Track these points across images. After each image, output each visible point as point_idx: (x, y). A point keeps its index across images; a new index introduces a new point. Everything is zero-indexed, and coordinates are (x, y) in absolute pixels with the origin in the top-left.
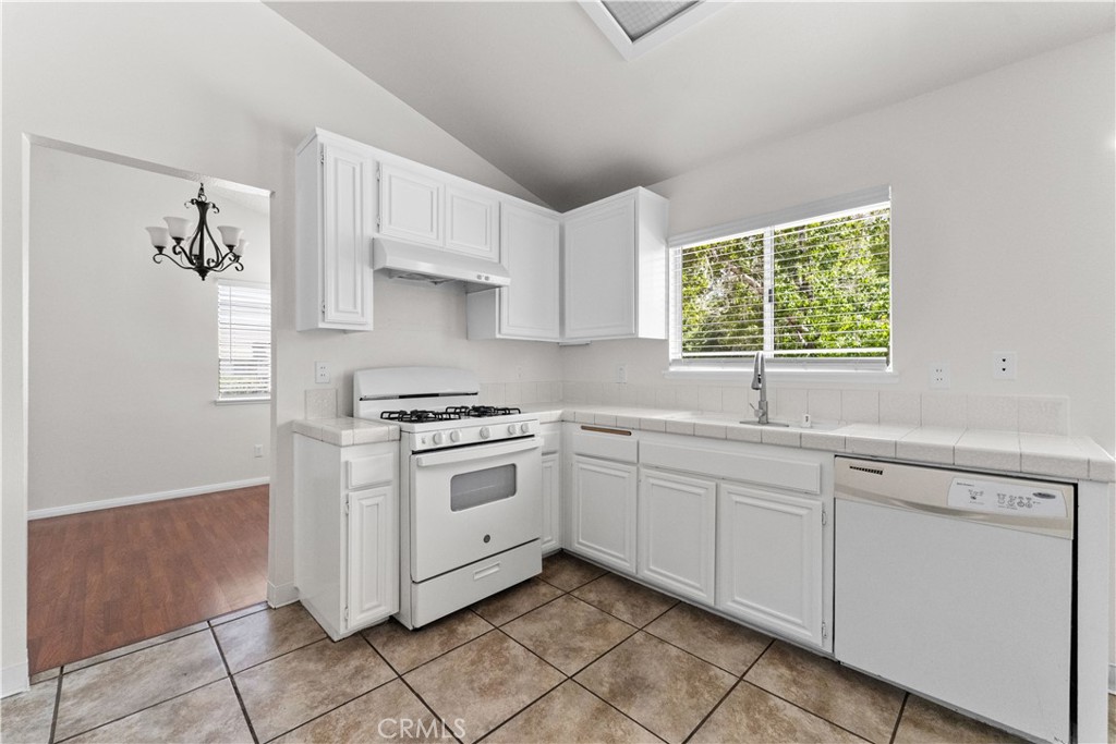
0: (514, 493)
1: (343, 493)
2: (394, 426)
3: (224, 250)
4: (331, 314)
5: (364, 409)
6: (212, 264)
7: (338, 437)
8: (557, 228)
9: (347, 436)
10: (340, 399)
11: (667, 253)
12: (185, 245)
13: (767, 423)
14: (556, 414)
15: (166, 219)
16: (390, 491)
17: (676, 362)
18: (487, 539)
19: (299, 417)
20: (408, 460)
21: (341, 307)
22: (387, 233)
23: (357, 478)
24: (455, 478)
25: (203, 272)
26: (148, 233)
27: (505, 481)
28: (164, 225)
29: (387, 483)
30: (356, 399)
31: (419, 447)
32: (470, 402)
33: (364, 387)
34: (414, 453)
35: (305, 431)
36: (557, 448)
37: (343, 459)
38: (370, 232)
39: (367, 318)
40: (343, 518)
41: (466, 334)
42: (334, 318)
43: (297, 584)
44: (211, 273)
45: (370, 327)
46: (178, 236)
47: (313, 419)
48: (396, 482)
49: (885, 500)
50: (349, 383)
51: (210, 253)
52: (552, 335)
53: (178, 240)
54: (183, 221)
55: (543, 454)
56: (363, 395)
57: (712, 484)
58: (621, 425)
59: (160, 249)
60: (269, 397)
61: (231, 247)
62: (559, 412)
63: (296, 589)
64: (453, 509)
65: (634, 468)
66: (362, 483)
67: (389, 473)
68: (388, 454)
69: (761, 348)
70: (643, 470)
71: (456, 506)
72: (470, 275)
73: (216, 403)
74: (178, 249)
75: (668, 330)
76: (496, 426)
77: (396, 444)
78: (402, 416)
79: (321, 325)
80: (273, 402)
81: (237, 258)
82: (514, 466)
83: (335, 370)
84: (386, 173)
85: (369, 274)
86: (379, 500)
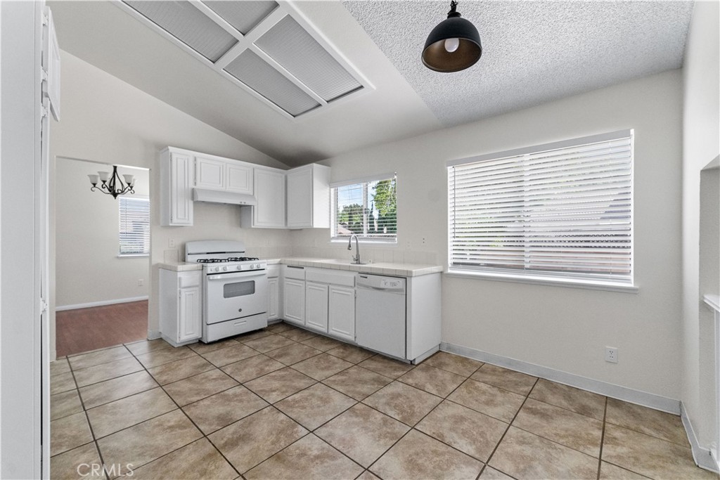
0: (254, 292)
1: (179, 289)
2: (200, 265)
3: (126, 185)
4: (175, 220)
5: (189, 258)
6: (120, 192)
7: (176, 268)
8: (284, 177)
9: (181, 267)
10: (180, 254)
11: (330, 190)
12: (107, 184)
13: (359, 263)
14: (277, 260)
15: (99, 172)
16: (198, 290)
17: (333, 238)
18: (240, 310)
19: (161, 261)
20: (205, 277)
21: (179, 217)
22: (199, 186)
23: (184, 283)
24: (225, 285)
25: (115, 195)
26: (89, 178)
27: (250, 288)
28: (98, 174)
29: (197, 286)
30: (186, 254)
31: (209, 272)
32: (239, 256)
33: (190, 249)
34: (208, 274)
35: (164, 267)
36: (277, 275)
37: (179, 276)
38: (191, 186)
39: (190, 221)
40: (178, 298)
41: (240, 225)
42: (176, 221)
43: (161, 331)
44: (119, 196)
45: (192, 225)
46: (104, 180)
47: (168, 262)
48: (201, 287)
49: (367, 287)
50: (184, 248)
51: (118, 187)
52: (281, 226)
53: (104, 182)
54: (106, 173)
55: (269, 278)
56: (189, 252)
57: (327, 286)
58: (301, 265)
59: (94, 185)
60: (148, 255)
61: (129, 184)
62: (279, 260)
63: (160, 333)
64: (225, 297)
65: (303, 282)
66: (186, 285)
67: (198, 282)
68: (197, 275)
69: (362, 233)
70: (307, 283)
71: (226, 296)
72: (237, 202)
73: (118, 257)
74: (104, 186)
75: (330, 224)
76: (244, 265)
77: (200, 272)
78: (206, 261)
79: (171, 225)
80: (150, 257)
81: (131, 187)
82: (254, 282)
83: (177, 242)
84: (199, 161)
85: (191, 204)
86: (193, 293)
